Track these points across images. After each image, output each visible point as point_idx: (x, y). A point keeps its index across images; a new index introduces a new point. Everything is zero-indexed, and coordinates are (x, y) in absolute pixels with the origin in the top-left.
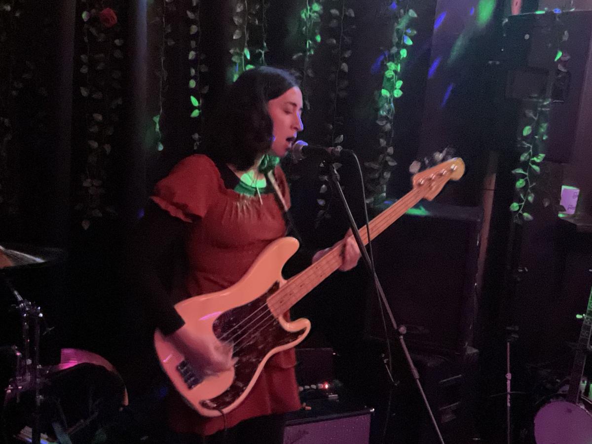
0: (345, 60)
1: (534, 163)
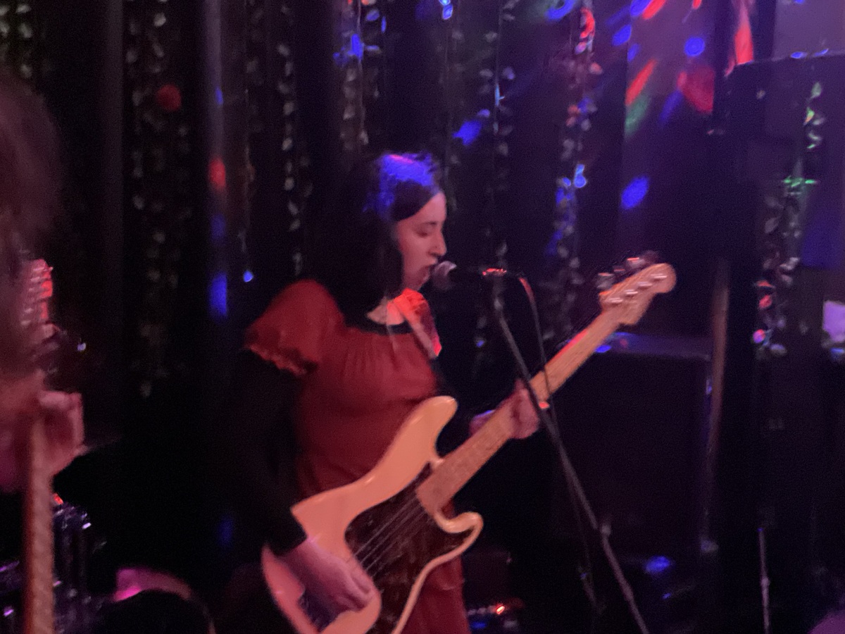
0: (503, 140)
1: (783, 271)
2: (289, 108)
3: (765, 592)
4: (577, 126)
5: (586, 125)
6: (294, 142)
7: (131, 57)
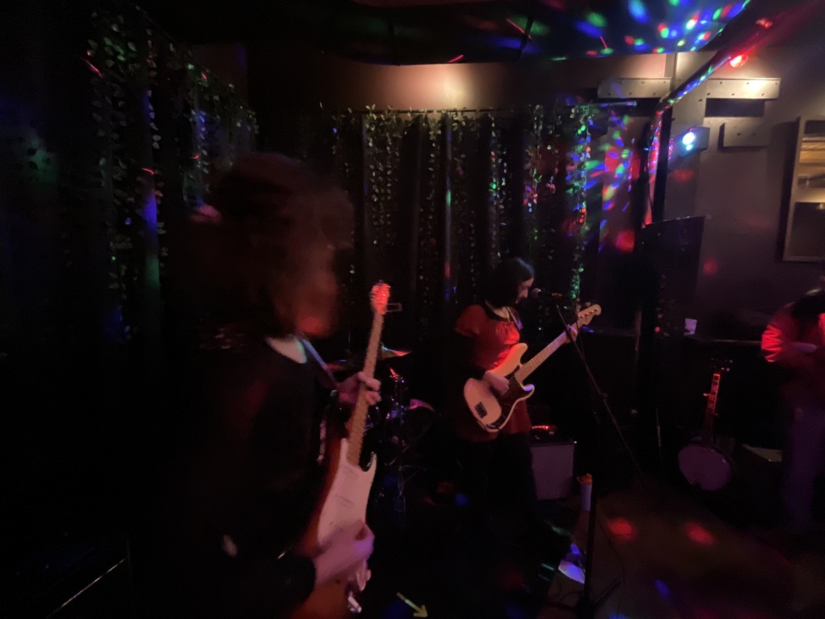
0: (551, 254)
1: (669, 304)
2: (473, 245)
3: (659, 432)
4: (580, 249)
5: (583, 249)
6: (474, 257)
7: (421, 230)
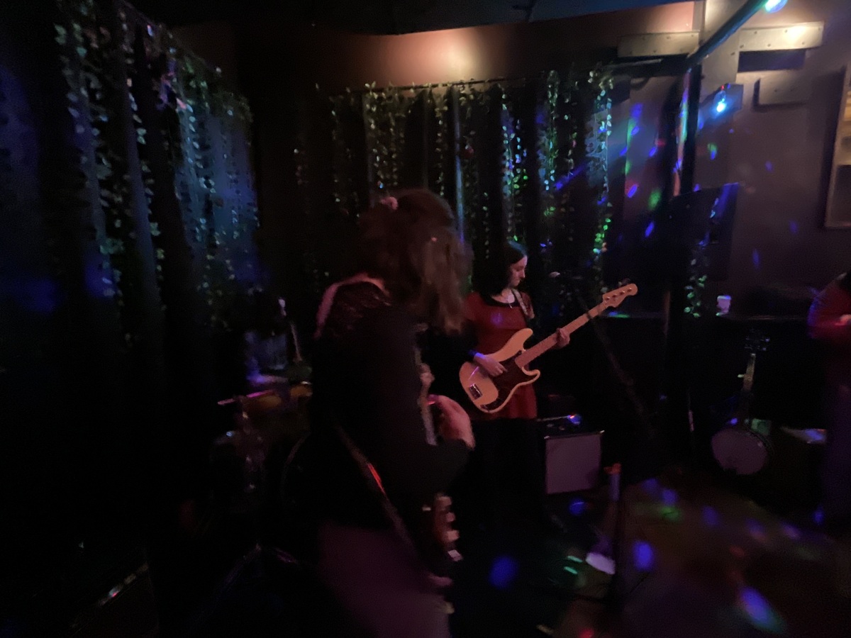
0: (571, 235)
1: (700, 282)
2: (487, 230)
3: (691, 417)
6: (490, 242)
